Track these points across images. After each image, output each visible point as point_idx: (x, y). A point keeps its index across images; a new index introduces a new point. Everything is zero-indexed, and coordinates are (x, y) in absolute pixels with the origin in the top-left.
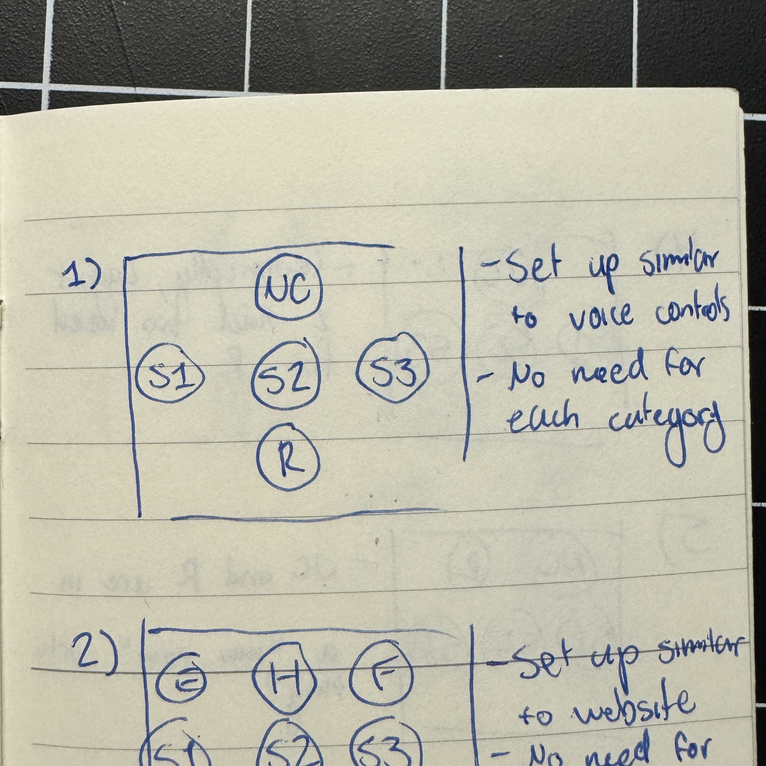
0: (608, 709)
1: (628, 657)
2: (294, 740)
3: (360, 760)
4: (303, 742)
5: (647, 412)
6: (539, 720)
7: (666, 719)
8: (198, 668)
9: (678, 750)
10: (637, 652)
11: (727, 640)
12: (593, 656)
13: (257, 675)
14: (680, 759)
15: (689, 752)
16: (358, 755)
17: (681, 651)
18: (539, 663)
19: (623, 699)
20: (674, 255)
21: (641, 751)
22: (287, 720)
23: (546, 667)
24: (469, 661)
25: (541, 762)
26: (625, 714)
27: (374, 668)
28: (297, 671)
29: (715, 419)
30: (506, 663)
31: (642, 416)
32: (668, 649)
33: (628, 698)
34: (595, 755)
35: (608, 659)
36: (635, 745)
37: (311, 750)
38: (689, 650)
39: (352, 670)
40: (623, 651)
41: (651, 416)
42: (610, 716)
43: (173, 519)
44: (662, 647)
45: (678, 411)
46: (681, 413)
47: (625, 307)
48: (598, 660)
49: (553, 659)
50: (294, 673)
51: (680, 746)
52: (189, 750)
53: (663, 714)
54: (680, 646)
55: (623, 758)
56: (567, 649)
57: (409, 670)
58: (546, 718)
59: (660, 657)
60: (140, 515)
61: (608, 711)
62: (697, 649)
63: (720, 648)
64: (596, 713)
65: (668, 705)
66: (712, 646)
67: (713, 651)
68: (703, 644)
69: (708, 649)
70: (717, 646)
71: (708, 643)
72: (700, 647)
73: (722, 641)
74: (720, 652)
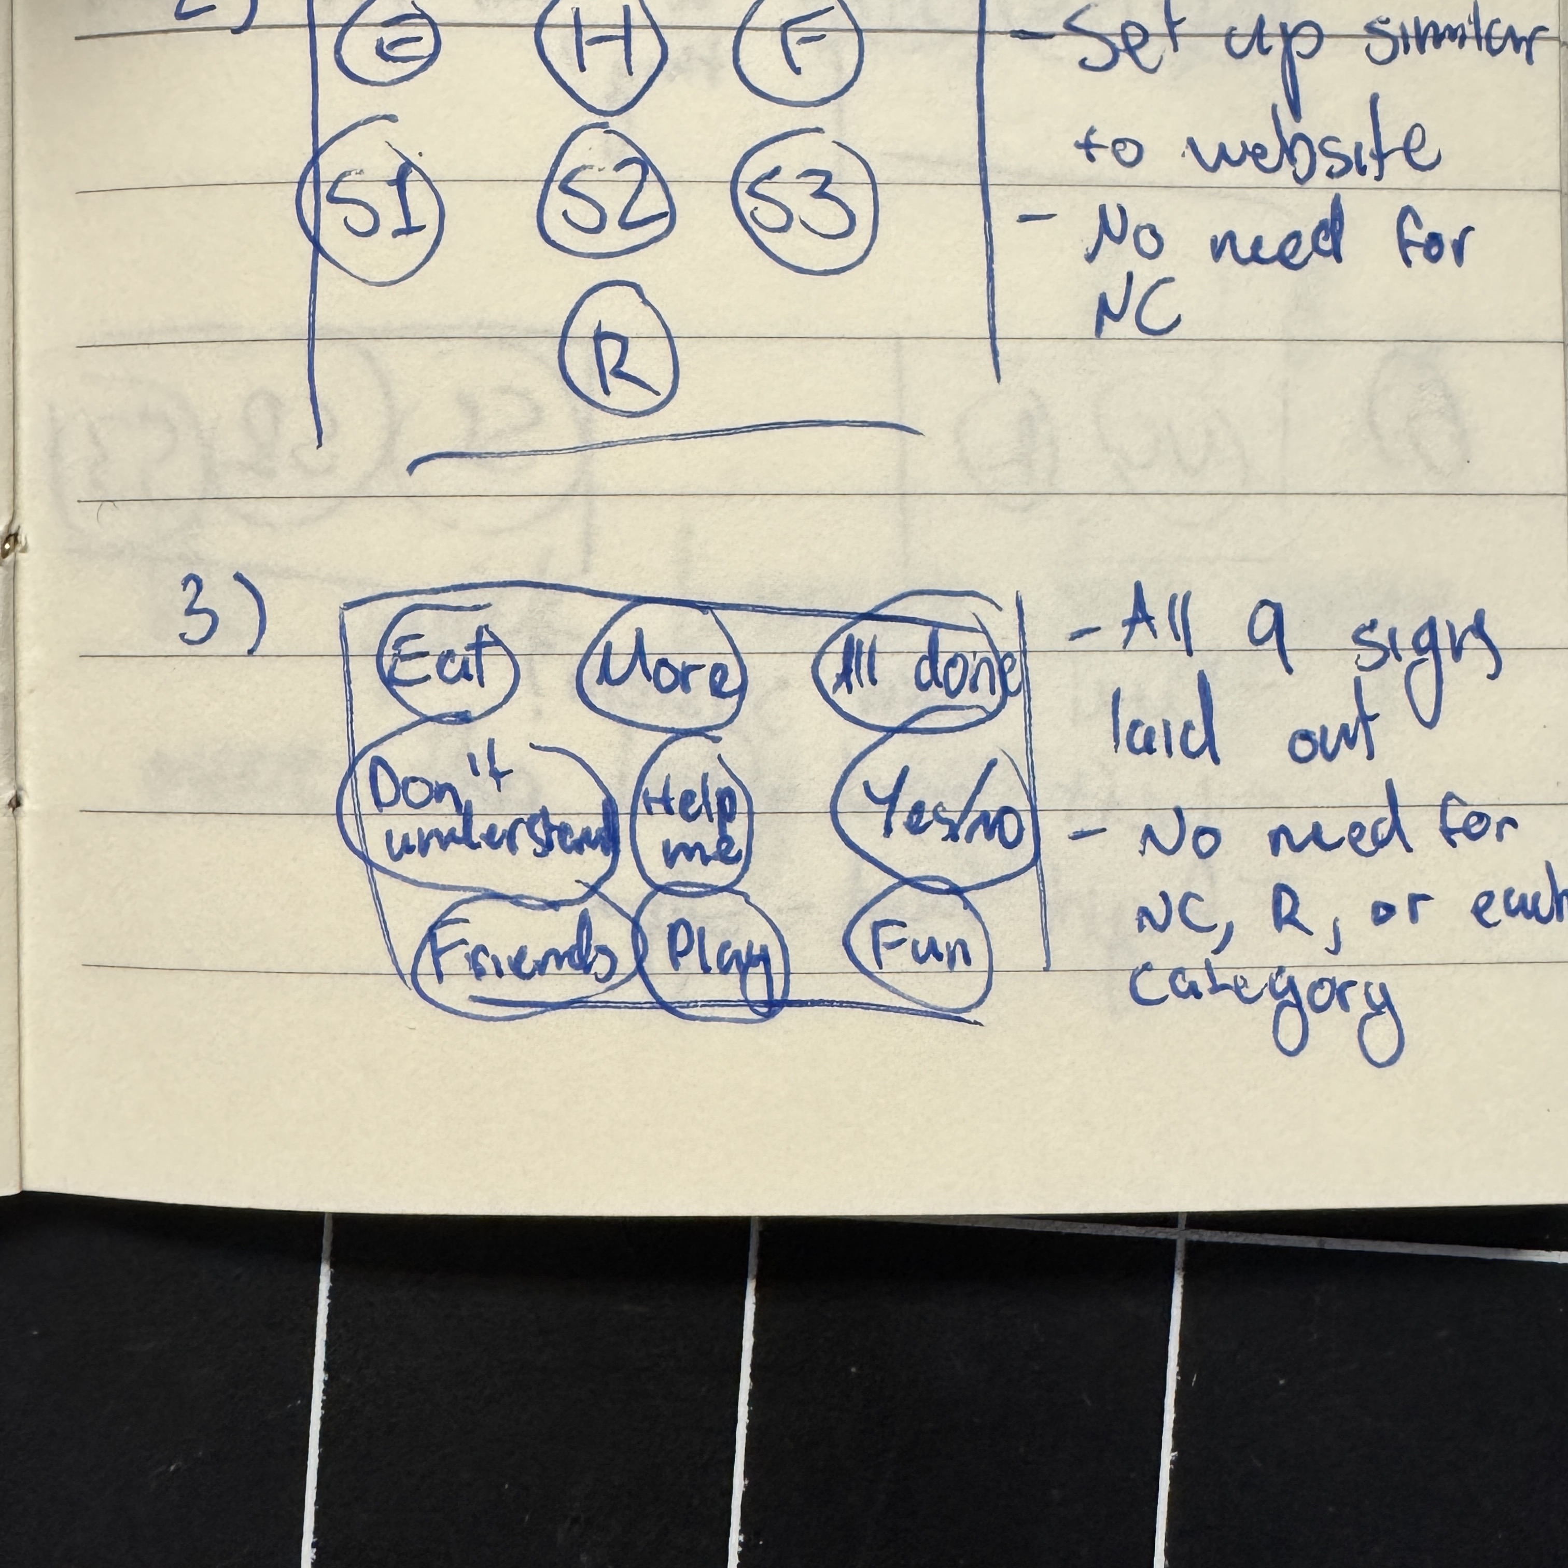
0: (1257, 146)
1: (1301, 45)
2: (618, 168)
3: (752, 214)
4: (634, 171)
6: (1116, 154)
7: (1378, 178)
8: (423, 15)
9: (1404, 244)
10: (1320, 36)
11: (1511, 28)
12: (1229, 35)
13: (545, 31)
14: (1408, 262)
15: (1427, 248)
16: (747, 204)
17: (1413, 43)
18: (1119, 42)
19: (1289, 128)
21: (1326, 239)
22: (606, 124)
23: (1131, 50)
24: (976, 27)
25: (1119, 240)
26: (1293, 160)
27: (785, 28)
28: (628, 27)
30: (1051, 36)
32: (1386, 35)
33: (1301, 128)
34: (1231, 236)
35: (1260, 45)
36: (1315, 224)
37: (652, 190)
38: (1429, 44)
39: (740, 30)
40: (1290, 30)
42: (1261, 161)
44: (1371, 30)
48: (1239, 45)
49: (1146, 35)
50: (621, 32)
51: (1407, 237)
52: (400, 182)
53: (1372, 167)
54: (1411, 31)
55: (1289, 250)
56: (1175, 18)
57: (855, 36)
58: (1130, 153)
59: (1368, 49)
61: (1258, 151)
62: (1446, 42)
63: (1496, 44)
64: (1235, 153)
65: (1385, 151)
66: (1478, 37)
67: (1480, 48)
68: (1460, 32)
69: (1471, 44)
70: (1489, 37)
71: (1470, 30)
72: (1453, 37)
73: (1499, 31)
74: (1494, 52)
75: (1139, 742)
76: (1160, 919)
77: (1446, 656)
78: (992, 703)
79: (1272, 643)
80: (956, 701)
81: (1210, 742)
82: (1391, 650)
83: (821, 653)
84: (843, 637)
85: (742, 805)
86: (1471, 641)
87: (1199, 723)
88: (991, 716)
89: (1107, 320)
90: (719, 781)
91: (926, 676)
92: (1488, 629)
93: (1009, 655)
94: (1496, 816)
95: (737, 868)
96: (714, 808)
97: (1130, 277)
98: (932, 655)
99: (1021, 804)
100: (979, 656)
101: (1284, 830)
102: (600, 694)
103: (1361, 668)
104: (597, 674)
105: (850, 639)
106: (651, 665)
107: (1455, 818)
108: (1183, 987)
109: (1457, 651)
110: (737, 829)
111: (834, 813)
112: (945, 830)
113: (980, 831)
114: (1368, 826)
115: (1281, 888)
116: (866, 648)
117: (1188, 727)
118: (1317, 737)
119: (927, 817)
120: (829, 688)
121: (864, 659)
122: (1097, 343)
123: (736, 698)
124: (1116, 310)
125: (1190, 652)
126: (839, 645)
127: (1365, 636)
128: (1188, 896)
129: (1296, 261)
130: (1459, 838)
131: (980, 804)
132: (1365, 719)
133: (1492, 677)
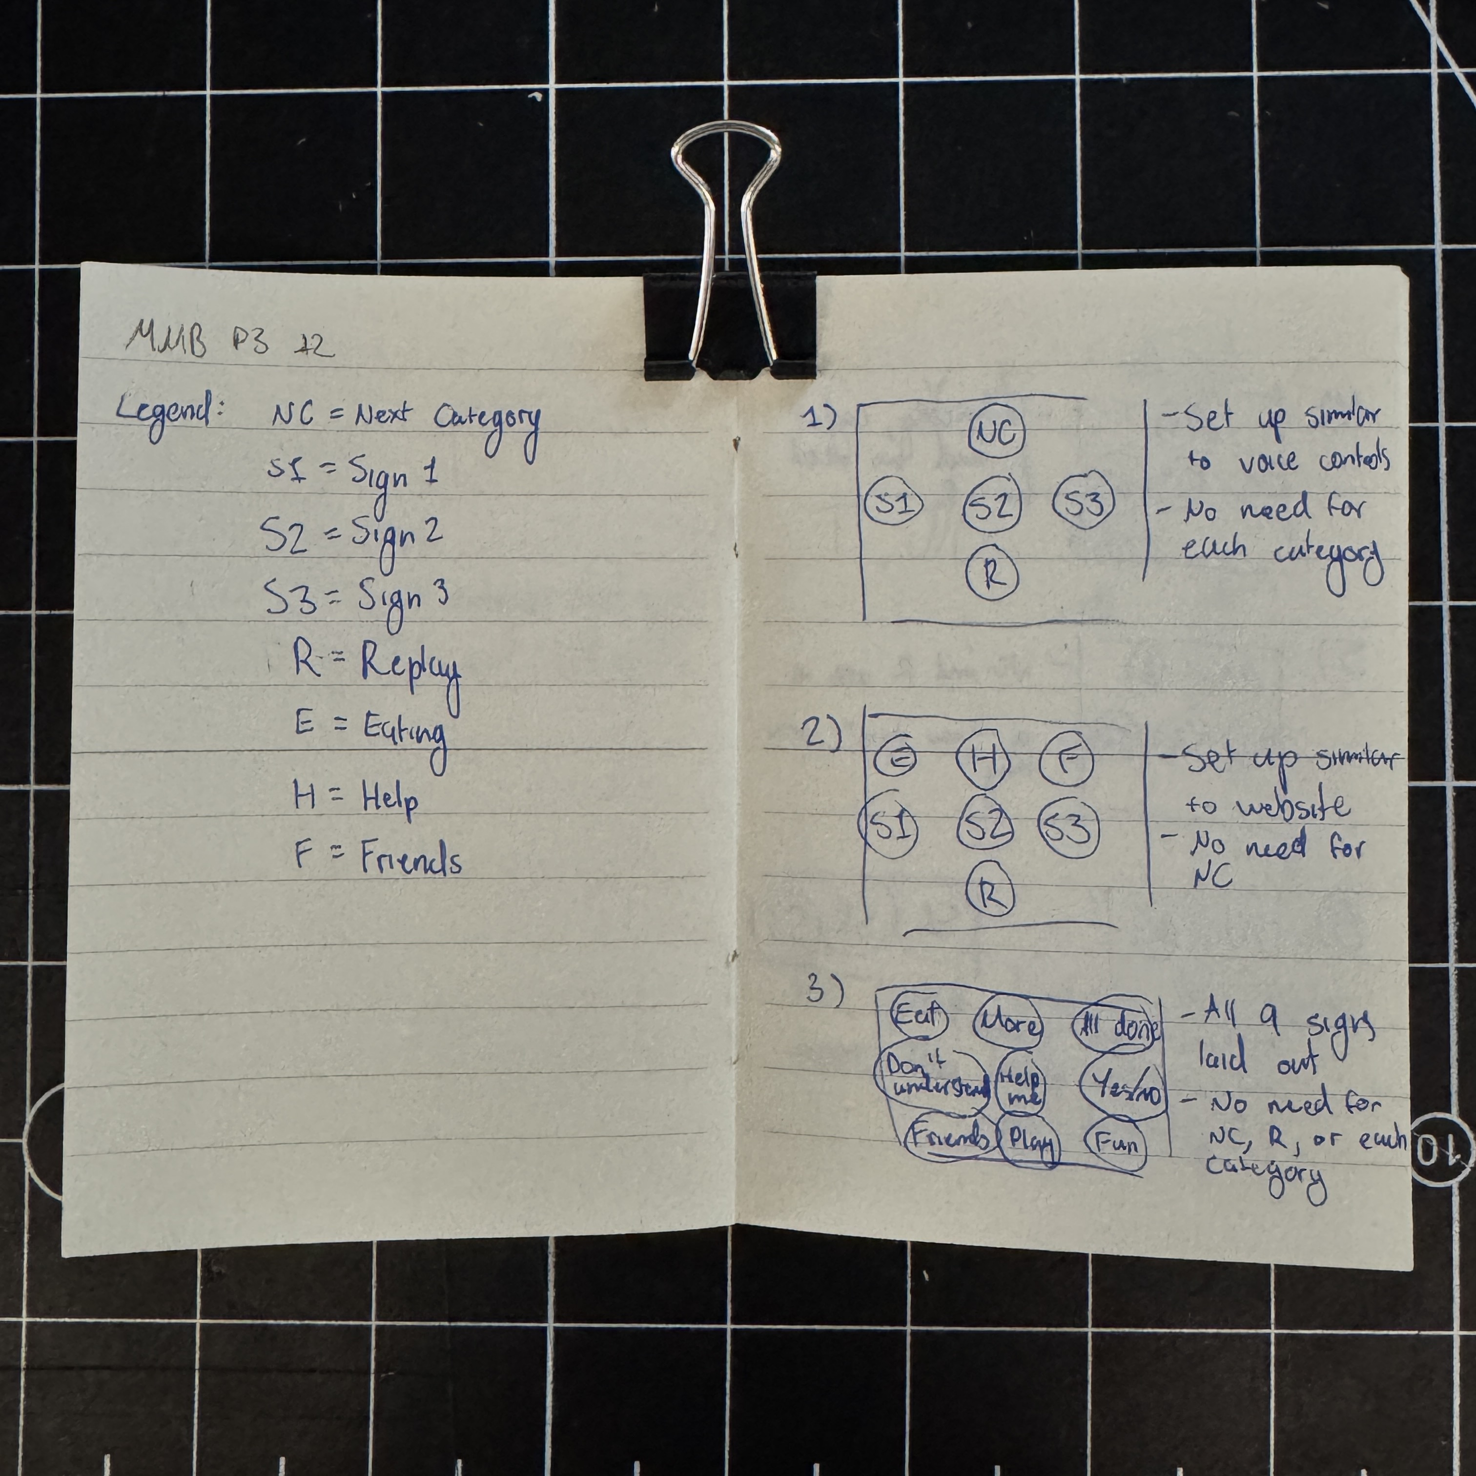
0: (1267, 805)
1: (1288, 761)
2: (991, 812)
3: (1046, 833)
4: (998, 813)
5: (1309, 547)
6: (1204, 807)
7: (1322, 819)
8: (909, 748)
9: (1333, 849)
10: (1296, 758)
11: (1383, 754)
12: (1255, 757)
13: (960, 755)
14: (1335, 856)
15: (1344, 850)
16: (1044, 829)
17: (1338, 760)
18: (1206, 760)
19: (1282, 798)
20: (1338, 411)
21: (1298, 846)
22: (985, 794)
23: (1212, 763)
24: (1143, 753)
25: (1206, 846)
26: (1283, 812)
27: (1061, 753)
28: (994, 753)
29: (1374, 556)
30: (1175, 757)
31: (1305, 550)
32: (1326, 757)
33: (1288, 797)
34: (1255, 844)
35: (1269, 761)
36: (1293, 840)
37: (1004, 821)
38: (1345, 760)
39: (1042, 754)
40: (1282, 754)
41: (1313, 550)
42: (1269, 812)
43: (893, 622)
44: (1320, 755)
45: (1339, 547)
46: (1342, 549)
47: (1291, 454)
48: (1260, 761)
49: (1218, 757)
50: (991, 755)
51: (1335, 845)
52: (900, 816)
53: (1320, 815)
54: (1337, 756)
55: (1281, 852)
56: (1231, 749)
57: (1090, 757)
58: (1210, 808)
59: (1317, 764)
60: (864, 618)
61: (1268, 807)
62: (1353, 760)
63: (1376, 761)
64: (1257, 808)
65: (1325, 808)
66: (1368, 759)
67: (1369, 763)
68: (1359, 756)
69: (1364, 761)
70: (1373, 758)
71: (1364, 755)
72: (1356, 758)
73: (1378, 755)
74: (1375, 765)
75: (1211, 1063)
76: (1220, 1138)
77: (1350, 1030)
78: (1148, 1044)
79: (1271, 1023)
80: (1131, 1042)
81: (1242, 1064)
82: (1325, 1027)
83: (1075, 1018)
84: (1084, 1014)
85: (1041, 1081)
86: (1362, 1024)
87: (1237, 1053)
88: (1149, 1048)
89: (1199, 881)
90: (1032, 1070)
91: (1119, 1030)
92: (1370, 1019)
93: (1155, 1023)
94: (1372, 1101)
95: (1039, 1107)
96: (1030, 1081)
97: (1210, 862)
98: (1122, 1021)
99: (1160, 1086)
100: (1143, 1023)
101: (1275, 1103)
102: (983, 1032)
103: (1312, 1035)
104: (981, 1022)
105: (1087, 1012)
106: (1004, 1019)
107: (1353, 1101)
108: (1230, 1167)
109: (1355, 1028)
110: (1039, 1090)
111: (1080, 1086)
112: (1127, 1095)
113: (1142, 1097)
114: (1313, 1102)
115: (1273, 1128)
116: (1094, 1017)
117: (1233, 1057)
118: (1291, 1064)
119: (1119, 1090)
120: (1078, 1033)
121: (1093, 1022)
122: (1195, 890)
123: (1039, 1036)
124: (1203, 876)
125: (1234, 1025)
126: (1083, 1015)
127: (1313, 1020)
128: (1231, 1129)
129: (1283, 856)
130: (1353, 1109)
131: (1143, 1085)
132: (1312, 1057)
133: (1371, 1040)
